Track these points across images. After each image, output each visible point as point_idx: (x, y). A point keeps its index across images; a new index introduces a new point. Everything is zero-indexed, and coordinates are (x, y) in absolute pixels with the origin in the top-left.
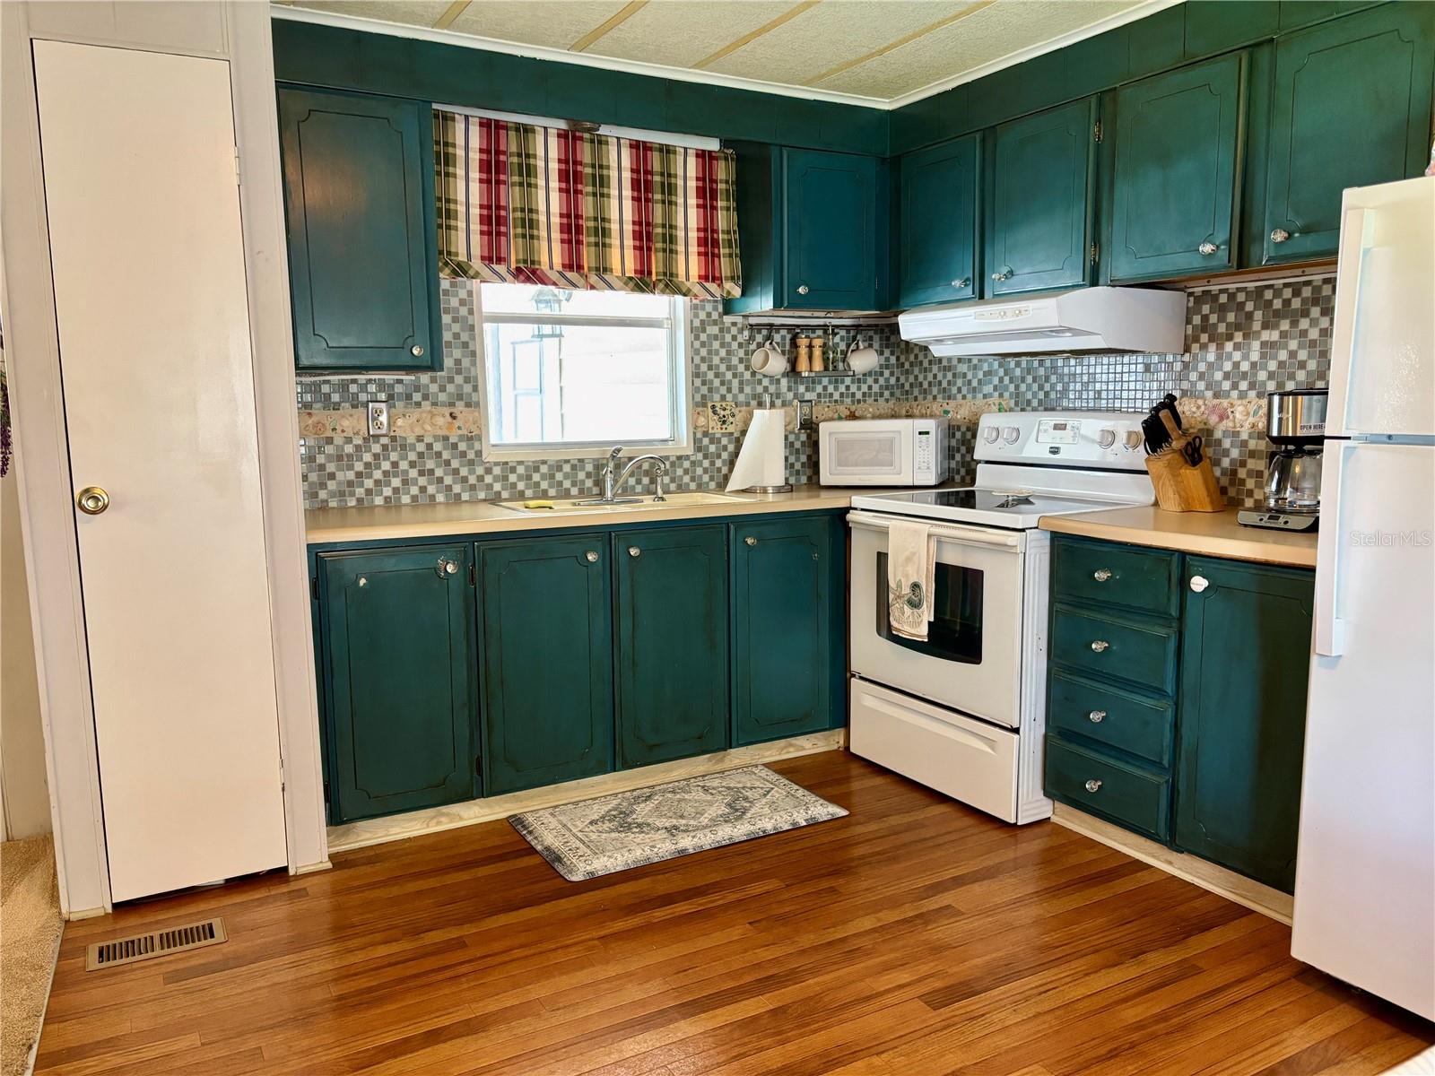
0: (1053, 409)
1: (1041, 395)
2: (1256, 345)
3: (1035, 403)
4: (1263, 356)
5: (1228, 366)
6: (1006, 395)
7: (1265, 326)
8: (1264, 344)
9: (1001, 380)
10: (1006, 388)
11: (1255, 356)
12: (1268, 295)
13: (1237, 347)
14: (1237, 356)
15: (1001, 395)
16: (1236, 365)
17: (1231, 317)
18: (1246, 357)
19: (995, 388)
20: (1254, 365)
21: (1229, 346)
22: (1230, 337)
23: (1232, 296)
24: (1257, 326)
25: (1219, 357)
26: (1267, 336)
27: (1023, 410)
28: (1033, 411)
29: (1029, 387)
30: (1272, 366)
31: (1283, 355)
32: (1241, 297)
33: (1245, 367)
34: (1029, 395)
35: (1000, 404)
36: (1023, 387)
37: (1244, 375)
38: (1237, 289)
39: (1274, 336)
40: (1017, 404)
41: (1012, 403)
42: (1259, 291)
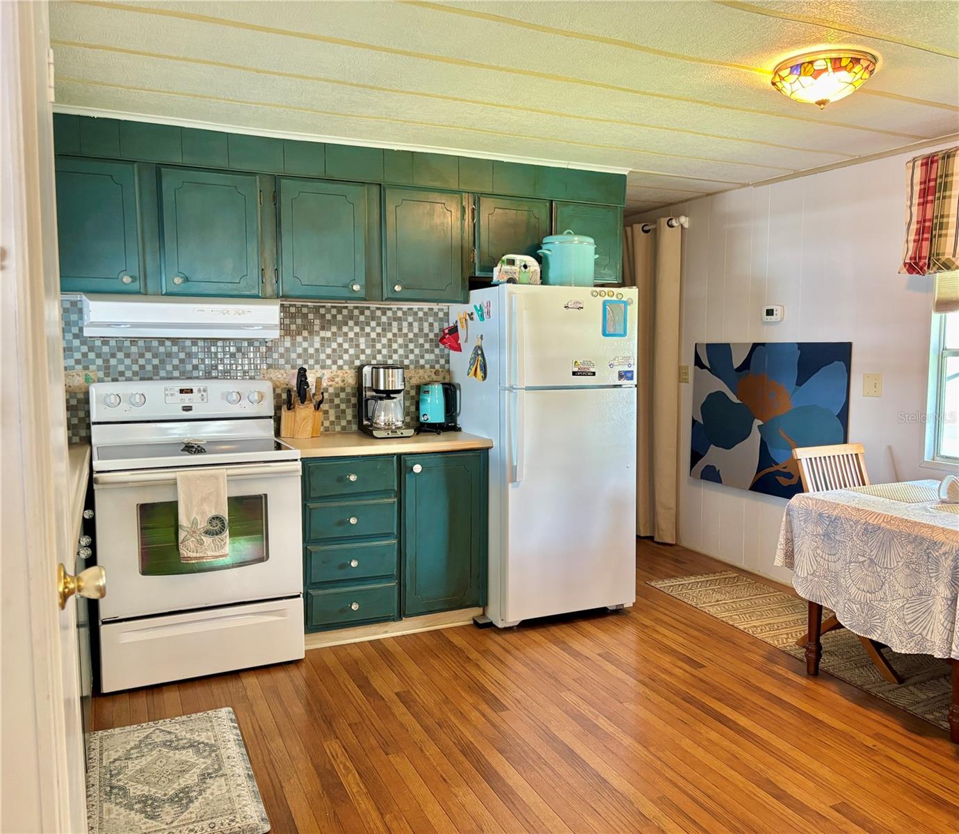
0: (151, 379)
1: (136, 368)
2: (317, 339)
3: (129, 374)
4: (322, 345)
5: (300, 350)
6: (92, 367)
7: (323, 328)
8: (323, 339)
9: (85, 355)
10: (93, 362)
11: (317, 345)
12: (322, 311)
13: (305, 339)
14: (305, 345)
15: (86, 368)
16: (305, 350)
17: (299, 321)
18: (311, 345)
19: (78, 362)
20: (317, 350)
21: (299, 339)
22: (299, 333)
23: (299, 309)
24: (317, 328)
25: (293, 344)
26: (323, 334)
27: (115, 380)
28: (126, 380)
29: (121, 362)
30: (329, 351)
31: (334, 345)
32: (305, 310)
33: (311, 351)
34: (121, 368)
35: (86, 375)
36: (113, 362)
37: (311, 356)
38: (302, 305)
39: (328, 334)
40: (107, 375)
41: (101, 374)
42: (317, 309)
